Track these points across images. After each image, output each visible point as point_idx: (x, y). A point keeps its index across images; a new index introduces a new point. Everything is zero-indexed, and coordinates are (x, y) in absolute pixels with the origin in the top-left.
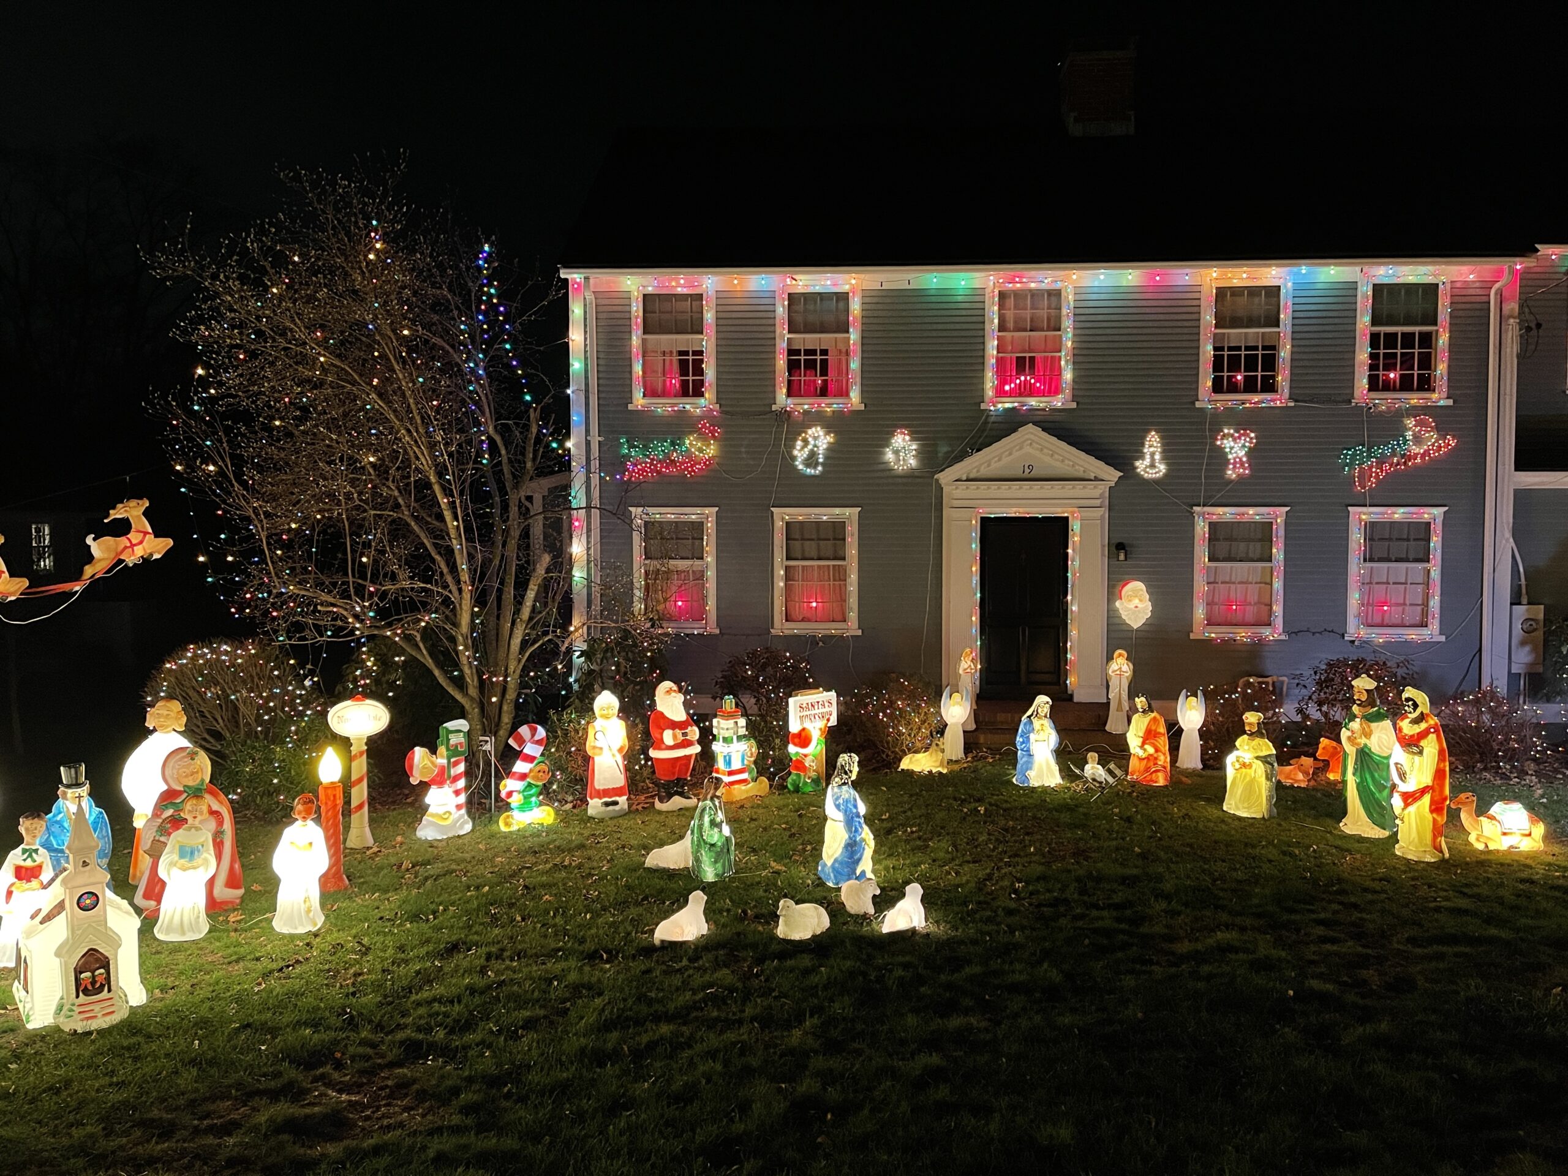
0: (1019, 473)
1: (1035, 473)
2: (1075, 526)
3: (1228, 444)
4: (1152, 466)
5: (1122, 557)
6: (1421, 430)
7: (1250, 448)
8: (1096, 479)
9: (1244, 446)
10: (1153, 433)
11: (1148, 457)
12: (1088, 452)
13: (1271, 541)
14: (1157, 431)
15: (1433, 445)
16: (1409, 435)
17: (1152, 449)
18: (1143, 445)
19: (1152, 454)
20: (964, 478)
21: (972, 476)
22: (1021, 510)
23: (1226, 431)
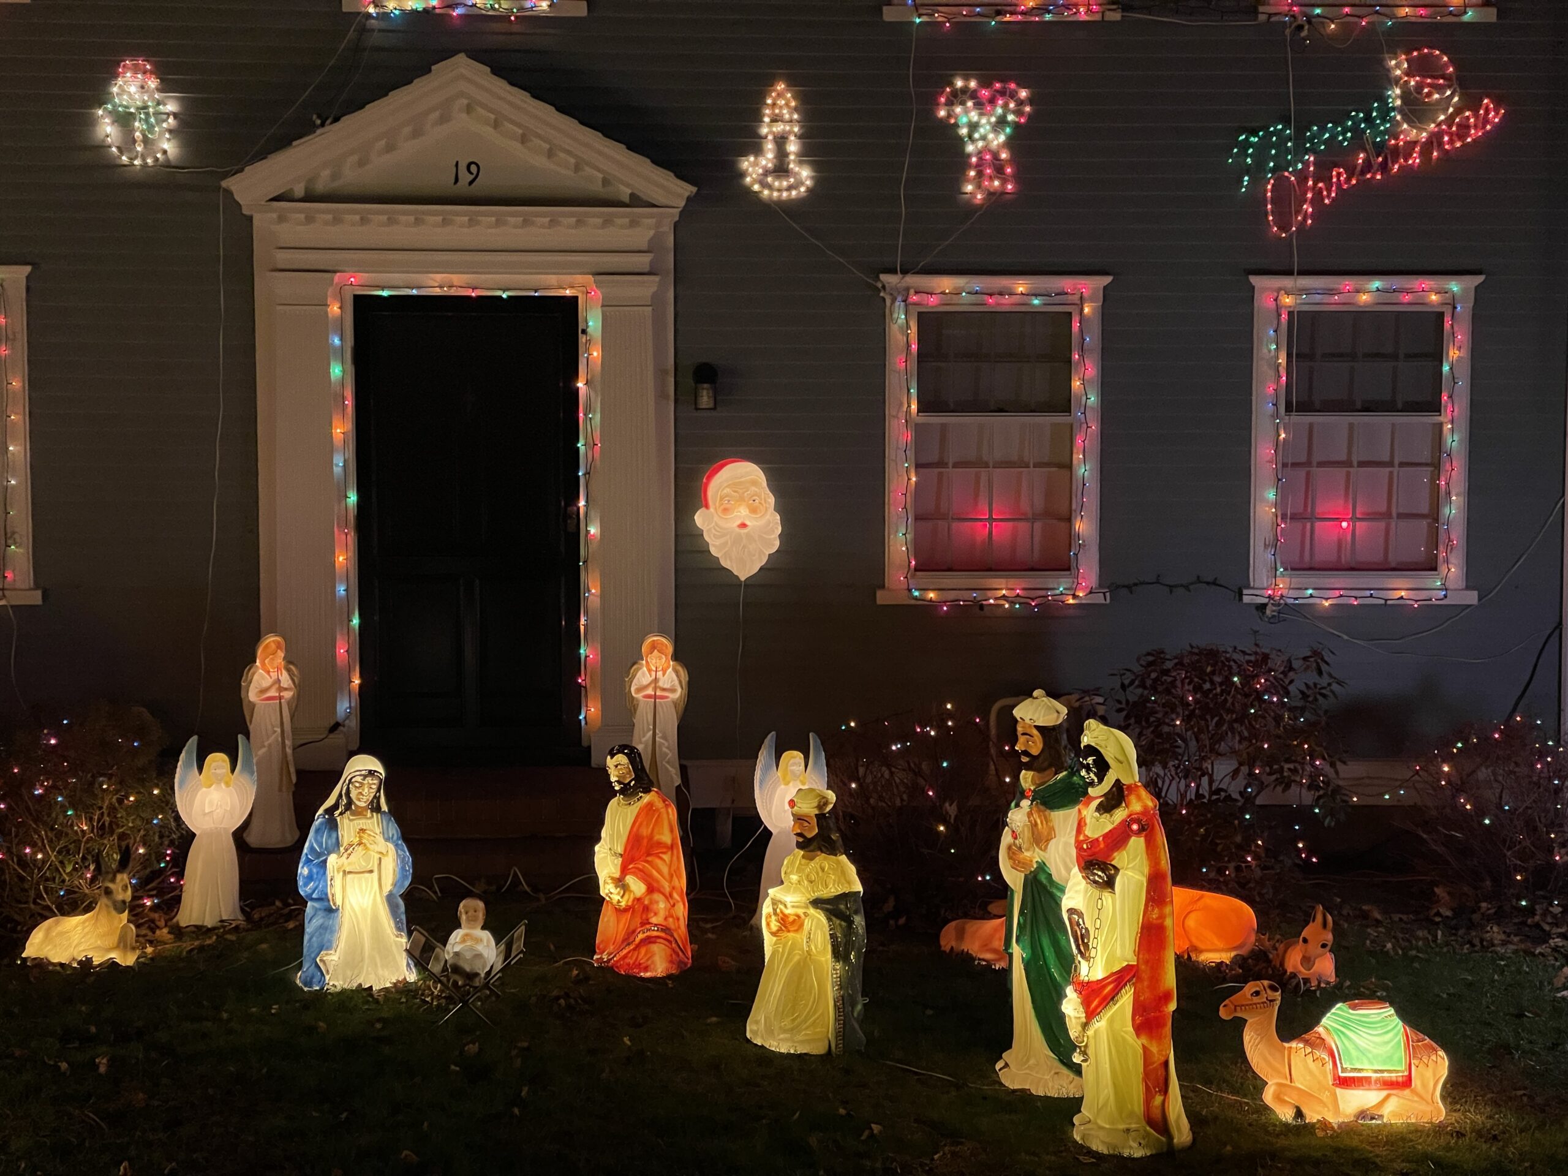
0: (443, 181)
1: (485, 183)
2: (593, 322)
3: (965, 115)
4: (781, 169)
5: (705, 399)
6: (1419, 87)
7: (1016, 126)
8: (636, 201)
9: (1002, 122)
10: (781, 86)
11: (769, 146)
12: (609, 132)
13: (1069, 361)
14: (792, 82)
15: (1450, 121)
16: (1394, 95)
17: (779, 128)
18: (758, 118)
19: (781, 141)
20: (299, 190)
21: (320, 187)
22: (456, 279)
23: (959, 83)
